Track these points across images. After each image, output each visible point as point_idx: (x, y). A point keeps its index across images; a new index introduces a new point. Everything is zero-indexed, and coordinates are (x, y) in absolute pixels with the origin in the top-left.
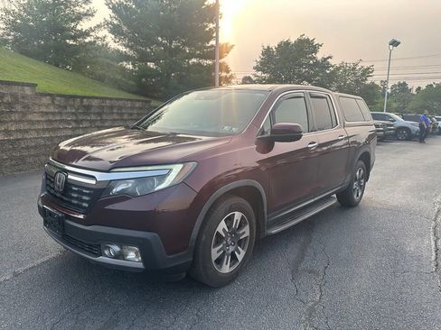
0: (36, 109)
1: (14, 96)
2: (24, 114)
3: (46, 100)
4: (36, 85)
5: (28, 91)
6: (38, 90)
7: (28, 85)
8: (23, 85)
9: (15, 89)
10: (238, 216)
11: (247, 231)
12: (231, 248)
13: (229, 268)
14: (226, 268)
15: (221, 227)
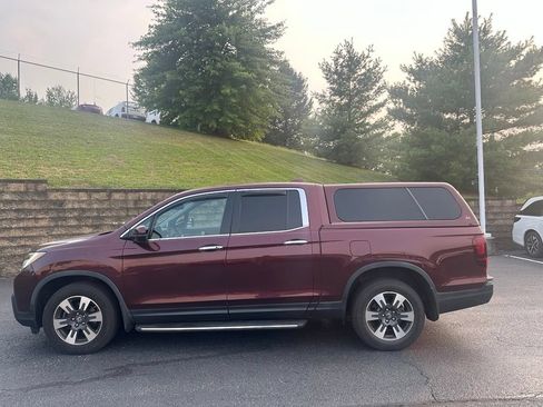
10: (85, 301)
11: (98, 317)
12: (81, 327)
13: (76, 341)
14: (71, 340)
15: (65, 304)
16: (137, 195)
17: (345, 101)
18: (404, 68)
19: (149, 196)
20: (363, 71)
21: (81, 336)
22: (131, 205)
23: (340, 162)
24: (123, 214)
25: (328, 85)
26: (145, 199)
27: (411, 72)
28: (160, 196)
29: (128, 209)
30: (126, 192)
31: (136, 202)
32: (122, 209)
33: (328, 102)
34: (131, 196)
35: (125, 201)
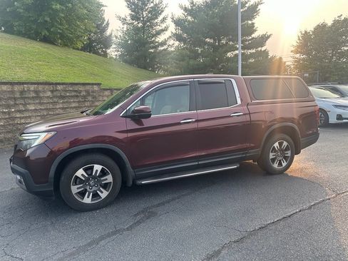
0: (101, 99)
1: (87, 92)
2: (93, 102)
3: (107, 93)
4: (101, 84)
5: (96, 88)
6: (102, 87)
7: (95, 84)
8: (93, 84)
9: (88, 87)
10: (98, 168)
11: (109, 178)
12: (94, 188)
13: (92, 200)
14: (87, 200)
15: (80, 173)
16: (22, 87)
17: (140, 25)
18: (181, 7)
19: (32, 88)
20: (152, 5)
21: (95, 195)
22: (18, 95)
23: (139, 67)
24: (12, 103)
25: (130, 12)
26: (29, 90)
27: (186, 9)
28: (40, 88)
29: (15, 99)
30: (12, 84)
31: (22, 92)
32: (10, 98)
33: (129, 24)
34: (16, 88)
35: (13, 92)
